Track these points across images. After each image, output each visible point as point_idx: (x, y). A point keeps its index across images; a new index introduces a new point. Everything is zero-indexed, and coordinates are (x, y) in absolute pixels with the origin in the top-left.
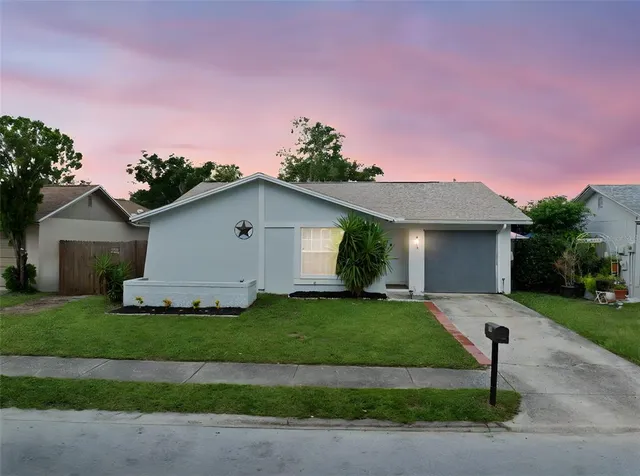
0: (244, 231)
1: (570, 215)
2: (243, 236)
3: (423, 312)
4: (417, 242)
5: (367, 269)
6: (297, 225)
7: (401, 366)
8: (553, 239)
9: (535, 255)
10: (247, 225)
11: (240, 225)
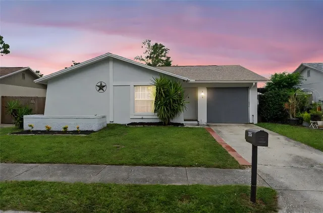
0: (101, 87)
1: (291, 80)
2: (101, 91)
3: (205, 133)
4: (203, 95)
5: (170, 107)
6: (132, 84)
7: (182, 166)
8: (282, 92)
9: (271, 101)
10: (103, 84)
11: (99, 84)
